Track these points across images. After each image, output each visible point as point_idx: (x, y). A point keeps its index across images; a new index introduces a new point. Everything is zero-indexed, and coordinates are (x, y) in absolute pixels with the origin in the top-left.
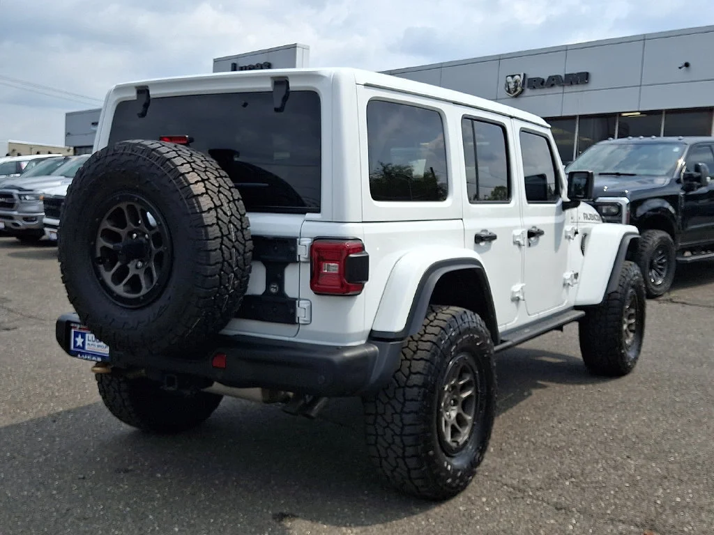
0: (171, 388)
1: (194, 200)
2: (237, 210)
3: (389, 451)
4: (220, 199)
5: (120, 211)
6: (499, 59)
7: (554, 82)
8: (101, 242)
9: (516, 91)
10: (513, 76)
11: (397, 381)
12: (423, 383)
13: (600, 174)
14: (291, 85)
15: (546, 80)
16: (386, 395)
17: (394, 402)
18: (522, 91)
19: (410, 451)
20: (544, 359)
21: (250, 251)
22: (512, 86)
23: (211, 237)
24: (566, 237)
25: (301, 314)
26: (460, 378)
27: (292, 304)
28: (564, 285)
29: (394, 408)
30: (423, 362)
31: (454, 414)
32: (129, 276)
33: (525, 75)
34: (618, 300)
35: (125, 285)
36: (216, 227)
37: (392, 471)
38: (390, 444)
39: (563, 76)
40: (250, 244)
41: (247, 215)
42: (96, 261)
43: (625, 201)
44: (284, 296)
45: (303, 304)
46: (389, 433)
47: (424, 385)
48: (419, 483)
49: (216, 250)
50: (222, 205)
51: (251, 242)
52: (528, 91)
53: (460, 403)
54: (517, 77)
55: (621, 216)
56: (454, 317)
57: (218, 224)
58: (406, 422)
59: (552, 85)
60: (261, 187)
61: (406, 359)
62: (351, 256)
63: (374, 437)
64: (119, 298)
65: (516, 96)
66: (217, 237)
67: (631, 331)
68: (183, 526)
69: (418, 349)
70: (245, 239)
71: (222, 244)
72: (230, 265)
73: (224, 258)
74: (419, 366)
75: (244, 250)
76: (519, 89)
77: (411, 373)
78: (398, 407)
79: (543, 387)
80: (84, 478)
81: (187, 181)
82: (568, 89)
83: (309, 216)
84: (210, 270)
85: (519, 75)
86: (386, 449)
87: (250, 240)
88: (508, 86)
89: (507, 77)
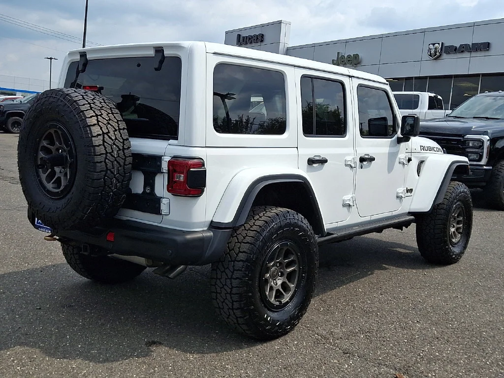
0: (86, 253)
1: (88, 128)
2: (121, 136)
3: (224, 304)
4: (107, 128)
5: (50, 134)
6: (423, 31)
7: (463, 49)
8: (41, 154)
9: (435, 55)
10: (434, 44)
11: (231, 257)
12: (247, 259)
13: (474, 118)
14: (165, 53)
15: (458, 47)
16: (223, 265)
17: (227, 271)
18: (440, 55)
19: (236, 305)
20: (399, 249)
21: (130, 164)
22: (432, 52)
23: (97, 154)
24: (400, 163)
25: (164, 208)
26: (285, 257)
27: (158, 200)
28: (398, 197)
29: (227, 275)
30: (248, 245)
31: (279, 282)
32: (56, 177)
33: (442, 43)
34: (444, 209)
35: (53, 183)
36: (102, 147)
37: (228, 318)
38: (224, 299)
39: (471, 44)
40: (129, 160)
41: (130, 139)
42: (38, 167)
43: (486, 138)
44: (154, 195)
45: (164, 201)
46: (224, 292)
47: (247, 260)
48: (245, 327)
49: (101, 162)
50: (109, 132)
51: (132, 158)
52: (444, 56)
53: (286, 275)
54: (437, 45)
55: (483, 149)
56: (277, 215)
57: (104, 145)
58: (234, 285)
59: (462, 52)
60: (144, 121)
61: (238, 242)
62: (191, 169)
63: (215, 294)
64: (48, 192)
65: (435, 59)
66: (103, 154)
67: (459, 233)
68: (85, 344)
69: (247, 236)
70: (125, 156)
71: (106, 158)
72: (112, 172)
73: (107, 168)
74: (245, 247)
75: (124, 163)
76: (438, 54)
77: (240, 252)
78: (230, 274)
79: (386, 269)
80: (40, 309)
81: (85, 116)
82: (473, 54)
83: (171, 141)
84: (96, 176)
85: (439, 44)
86: (222, 302)
87: (130, 156)
88: (430, 52)
89: (429, 45)
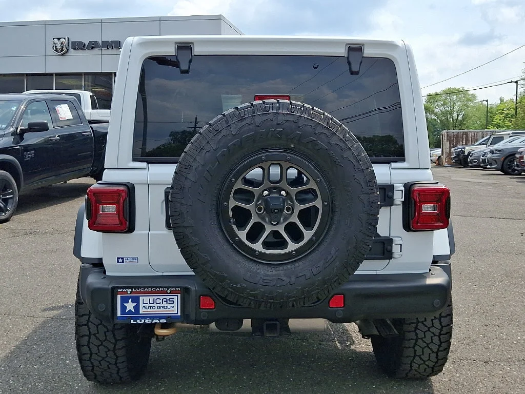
6: (44, 24)
7: (93, 46)
9: (62, 50)
10: (59, 39)
14: (365, 52)
15: (87, 45)
18: (68, 51)
22: (59, 47)
25: (399, 249)
27: (388, 241)
32: (266, 233)
33: (68, 38)
35: (263, 242)
39: (100, 42)
45: (398, 241)
52: (72, 51)
54: (62, 40)
59: (92, 48)
65: (62, 55)
76: (65, 49)
82: (104, 52)
83: (394, 164)
85: (65, 39)
88: (56, 47)
89: (54, 39)
